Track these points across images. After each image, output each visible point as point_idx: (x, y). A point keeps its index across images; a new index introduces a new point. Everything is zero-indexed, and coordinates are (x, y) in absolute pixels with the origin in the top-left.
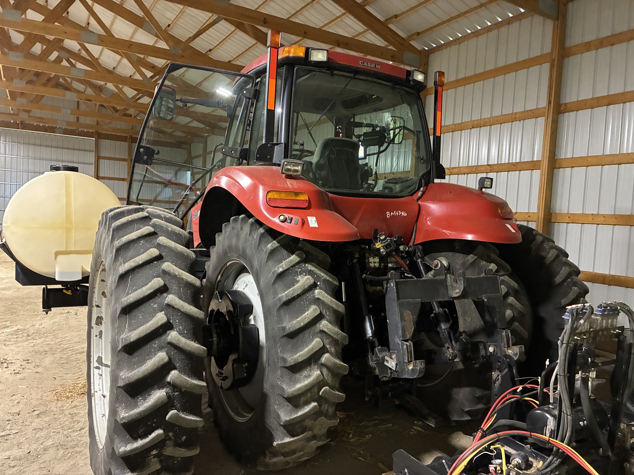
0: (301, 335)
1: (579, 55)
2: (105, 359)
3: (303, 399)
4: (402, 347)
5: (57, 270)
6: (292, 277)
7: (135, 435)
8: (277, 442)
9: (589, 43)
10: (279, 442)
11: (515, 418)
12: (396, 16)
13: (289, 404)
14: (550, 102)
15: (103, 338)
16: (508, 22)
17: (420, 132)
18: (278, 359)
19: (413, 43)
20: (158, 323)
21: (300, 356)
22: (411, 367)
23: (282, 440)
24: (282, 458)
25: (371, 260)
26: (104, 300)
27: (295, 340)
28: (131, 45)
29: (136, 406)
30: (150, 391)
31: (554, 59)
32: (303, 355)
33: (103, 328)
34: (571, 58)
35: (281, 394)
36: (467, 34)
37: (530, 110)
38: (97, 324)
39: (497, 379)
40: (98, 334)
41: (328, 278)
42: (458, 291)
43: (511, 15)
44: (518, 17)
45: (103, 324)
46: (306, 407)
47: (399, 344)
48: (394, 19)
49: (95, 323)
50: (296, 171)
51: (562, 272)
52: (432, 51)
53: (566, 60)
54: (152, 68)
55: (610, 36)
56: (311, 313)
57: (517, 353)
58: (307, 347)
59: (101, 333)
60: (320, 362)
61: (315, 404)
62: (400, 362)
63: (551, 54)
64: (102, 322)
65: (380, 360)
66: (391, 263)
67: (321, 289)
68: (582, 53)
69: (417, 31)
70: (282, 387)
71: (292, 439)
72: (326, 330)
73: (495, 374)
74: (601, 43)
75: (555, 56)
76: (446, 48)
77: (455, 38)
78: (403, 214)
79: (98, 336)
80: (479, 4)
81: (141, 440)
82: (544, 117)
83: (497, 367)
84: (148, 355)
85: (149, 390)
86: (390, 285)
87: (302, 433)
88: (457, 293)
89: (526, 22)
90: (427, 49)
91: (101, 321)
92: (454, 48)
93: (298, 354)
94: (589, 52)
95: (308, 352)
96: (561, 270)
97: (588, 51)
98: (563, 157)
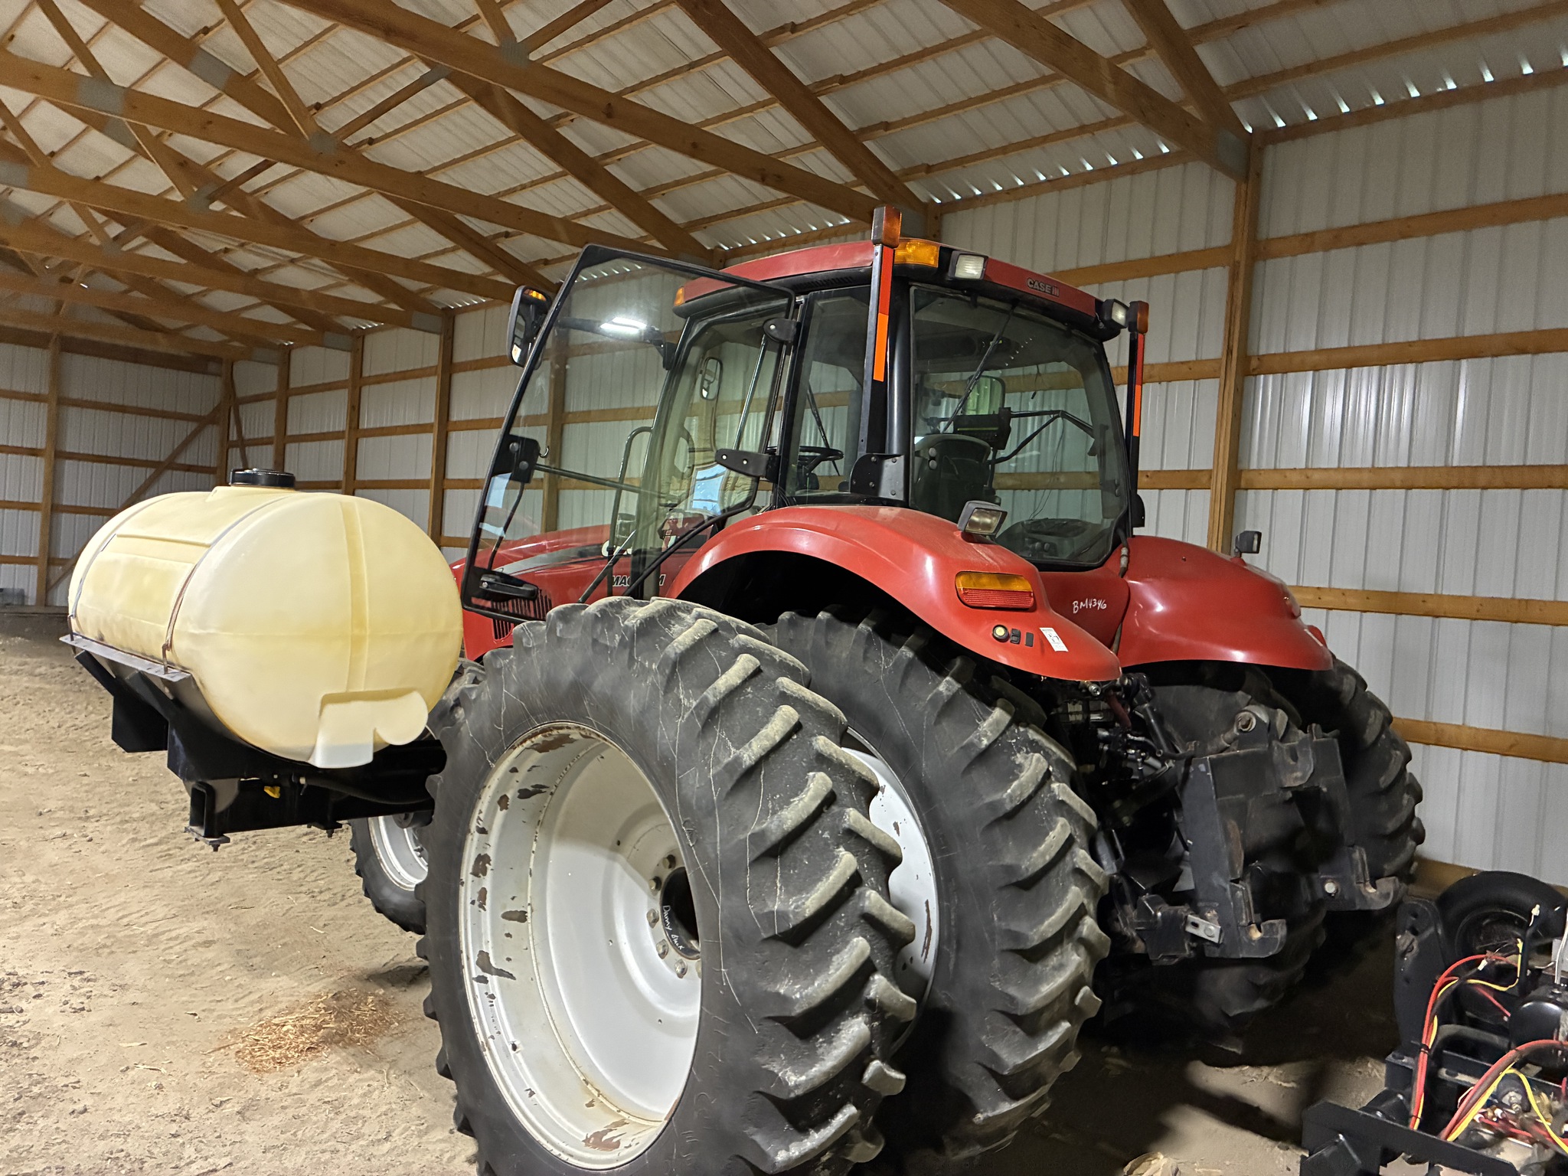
0: (1043, 882)
1: (1288, 259)
2: (495, 957)
3: (1046, 1016)
4: (1233, 893)
5: (321, 742)
6: (1005, 757)
7: (803, 1123)
8: (985, 1115)
9: (1310, 235)
10: (990, 1114)
11: (1454, 1020)
12: (886, 126)
13: (1018, 1029)
14: (1229, 351)
15: (487, 906)
16: (1129, 168)
17: (1107, 428)
18: (992, 934)
19: (912, 186)
20: (845, 873)
21: (1050, 926)
22: (1256, 935)
23: (994, 1110)
24: (978, 1147)
25: (1071, 708)
26: (500, 814)
27: (1034, 891)
28: (210, 122)
29: (814, 1058)
30: (839, 1025)
31: (1239, 263)
32: (1056, 922)
33: (487, 882)
34: (1270, 263)
35: (1005, 1009)
36: (1036, 182)
37: (1182, 363)
38: (475, 874)
39: (1410, 949)
40: (476, 897)
41: (1063, 757)
42: (1299, 774)
43: (1139, 156)
44: (1155, 161)
45: (489, 872)
46: (1050, 1033)
47: (1225, 890)
48: (882, 132)
49: (470, 871)
50: (987, 526)
51: (1371, 720)
52: (950, 206)
53: (1260, 265)
54: (181, 164)
55: (1354, 227)
56: (1059, 834)
57: (1388, 894)
58: (1058, 906)
59: (483, 894)
60: (1076, 935)
61: (1066, 1025)
62: (1229, 925)
63: (1228, 249)
64: (486, 868)
65: (1156, 922)
66: (1095, 712)
67: (1058, 780)
68: (1295, 255)
69: (926, 162)
70: (1007, 994)
71: (1015, 1105)
72: (1084, 868)
73: (1403, 940)
74: (1337, 238)
75: (1240, 255)
76: (984, 206)
77: (1007, 187)
78: (1102, 605)
79: (477, 903)
80: (1077, 125)
81: (817, 1131)
82: (1218, 380)
83: (1409, 925)
84: (832, 945)
85: (836, 1020)
86: (1198, 769)
87: (1034, 1091)
88: (1296, 779)
89: (1170, 175)
90: (938, 201)
91: (484, 865)
92: (1005, 209)
93: (1046, 923)
94: (1310, 255)
95: (1062, 917)
96: (1369, 716)
97: (1308, 252)
98: (1254, 466)
